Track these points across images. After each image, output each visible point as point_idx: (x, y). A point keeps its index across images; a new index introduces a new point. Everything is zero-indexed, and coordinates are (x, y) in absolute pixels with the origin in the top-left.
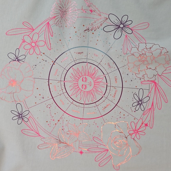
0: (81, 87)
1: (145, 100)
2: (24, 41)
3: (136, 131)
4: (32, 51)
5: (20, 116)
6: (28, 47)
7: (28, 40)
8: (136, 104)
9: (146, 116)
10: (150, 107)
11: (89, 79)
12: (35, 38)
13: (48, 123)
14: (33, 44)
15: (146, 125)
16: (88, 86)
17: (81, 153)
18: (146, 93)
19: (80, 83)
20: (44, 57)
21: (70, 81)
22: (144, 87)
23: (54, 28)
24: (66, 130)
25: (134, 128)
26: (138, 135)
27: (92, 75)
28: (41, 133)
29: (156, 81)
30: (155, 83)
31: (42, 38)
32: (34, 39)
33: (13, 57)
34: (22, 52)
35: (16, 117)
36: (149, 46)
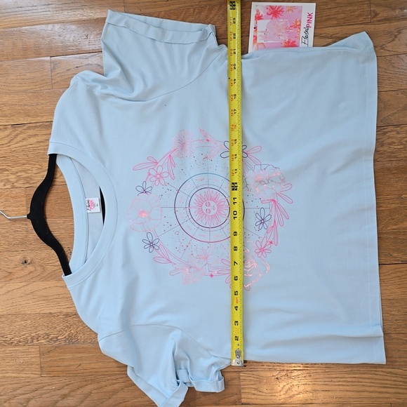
0: (205, 212)
1: (267, 219)
2: (150, 174)
3: (262, 250)
4: (157, 182)
5: (151, 244)
6: (154, 179)
7: (153, 172)
8: (259, 223)
9: (269, 234)
10: (272, 225)
11: (212, 203)
12: (160, 170)
13: (178, 249)
14: (158, 176)
15: (271, 243)
16: (212, 210)
17: (212, 276)
18: (267, 212)
19: (204, 208)
20: (169, 187)
21: (194, 207)
22: (264, 206)
23: (176, 160)
24: (195, 255)
25: (260, 247)
26: (264, 253)
27: (214, 200)
28: (172, 259)
29: (276, 200)
30: (275, 201)
31: (166, 169)
32: (158, 171)
33: (141, 189)
34: (149, 184)
35: (148, 246)
36: (263, 167)
